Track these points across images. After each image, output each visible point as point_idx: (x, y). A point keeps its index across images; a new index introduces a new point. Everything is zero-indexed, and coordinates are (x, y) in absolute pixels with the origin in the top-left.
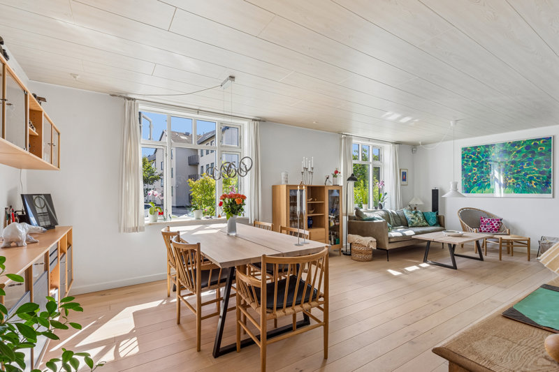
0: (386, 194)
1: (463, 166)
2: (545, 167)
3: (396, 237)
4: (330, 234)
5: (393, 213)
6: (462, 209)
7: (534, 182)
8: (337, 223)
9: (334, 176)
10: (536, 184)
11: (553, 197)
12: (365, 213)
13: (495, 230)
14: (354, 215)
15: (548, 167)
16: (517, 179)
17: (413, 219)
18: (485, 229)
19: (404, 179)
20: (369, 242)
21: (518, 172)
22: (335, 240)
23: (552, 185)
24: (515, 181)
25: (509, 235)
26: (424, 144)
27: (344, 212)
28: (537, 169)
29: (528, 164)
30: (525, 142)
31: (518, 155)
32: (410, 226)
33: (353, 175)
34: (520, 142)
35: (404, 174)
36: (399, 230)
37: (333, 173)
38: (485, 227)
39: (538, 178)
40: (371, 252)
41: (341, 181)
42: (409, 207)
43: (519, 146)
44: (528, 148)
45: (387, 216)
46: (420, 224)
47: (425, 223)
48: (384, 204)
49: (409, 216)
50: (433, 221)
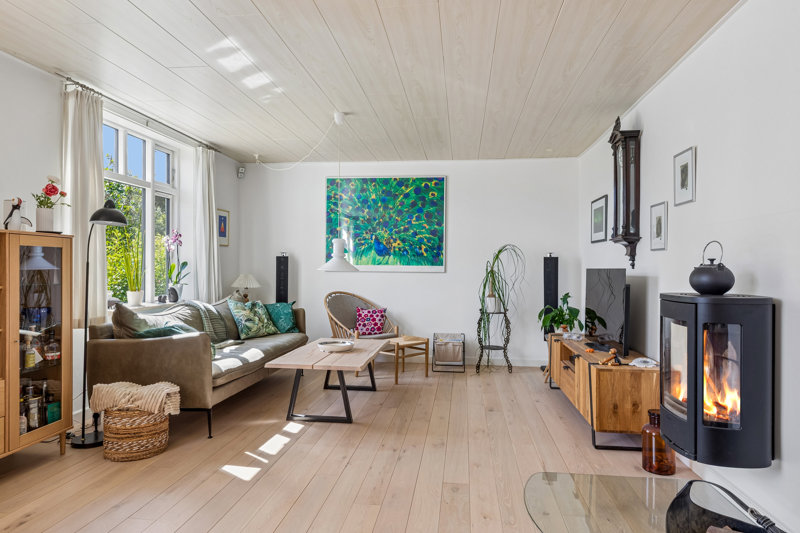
0: (185, 264)
1: (328, 214)
2: (437, 224)
3: (229, 371)
4: (24, 391)
5: (208, 310)
6: (330, 295)
7: (424, 247)
8: (50, 356)
9: (41, 204)
10: (426, 251)
11: (445, 271)
12: (141, 316)
13: (379, 329)
14: (109, 321)
15: (440, 224)
16: (404, 241)
17: (249, 320)
18: (365, 329)
19: (222, 233)
20: (160, 397)
21: (406, 230)
22: (42, 411)
23: (444, 252)
24: (402, 245)
25: (396, 336)
26: (264, 160)
27: (78, 314)
28: (428, 227)
29: (418, 218)
30: (414, 181)
31: (406, 201)
32: (243, 336)
33: (110, 204)
34: (408, 180)
35: (222, 220)
36: (227, 350)
37: (40, 192)
38: (364, 325)
39: (429, 240)
40: (166, 425)
41: (64, 223)
42: (236, 295)
43: (407, 186)
44: (417, 191)
45: (197, 319)
46: (263, 331)
47: (272, 329)
48: (181, 288)
49: (240, 313)
50: (285, 322)
